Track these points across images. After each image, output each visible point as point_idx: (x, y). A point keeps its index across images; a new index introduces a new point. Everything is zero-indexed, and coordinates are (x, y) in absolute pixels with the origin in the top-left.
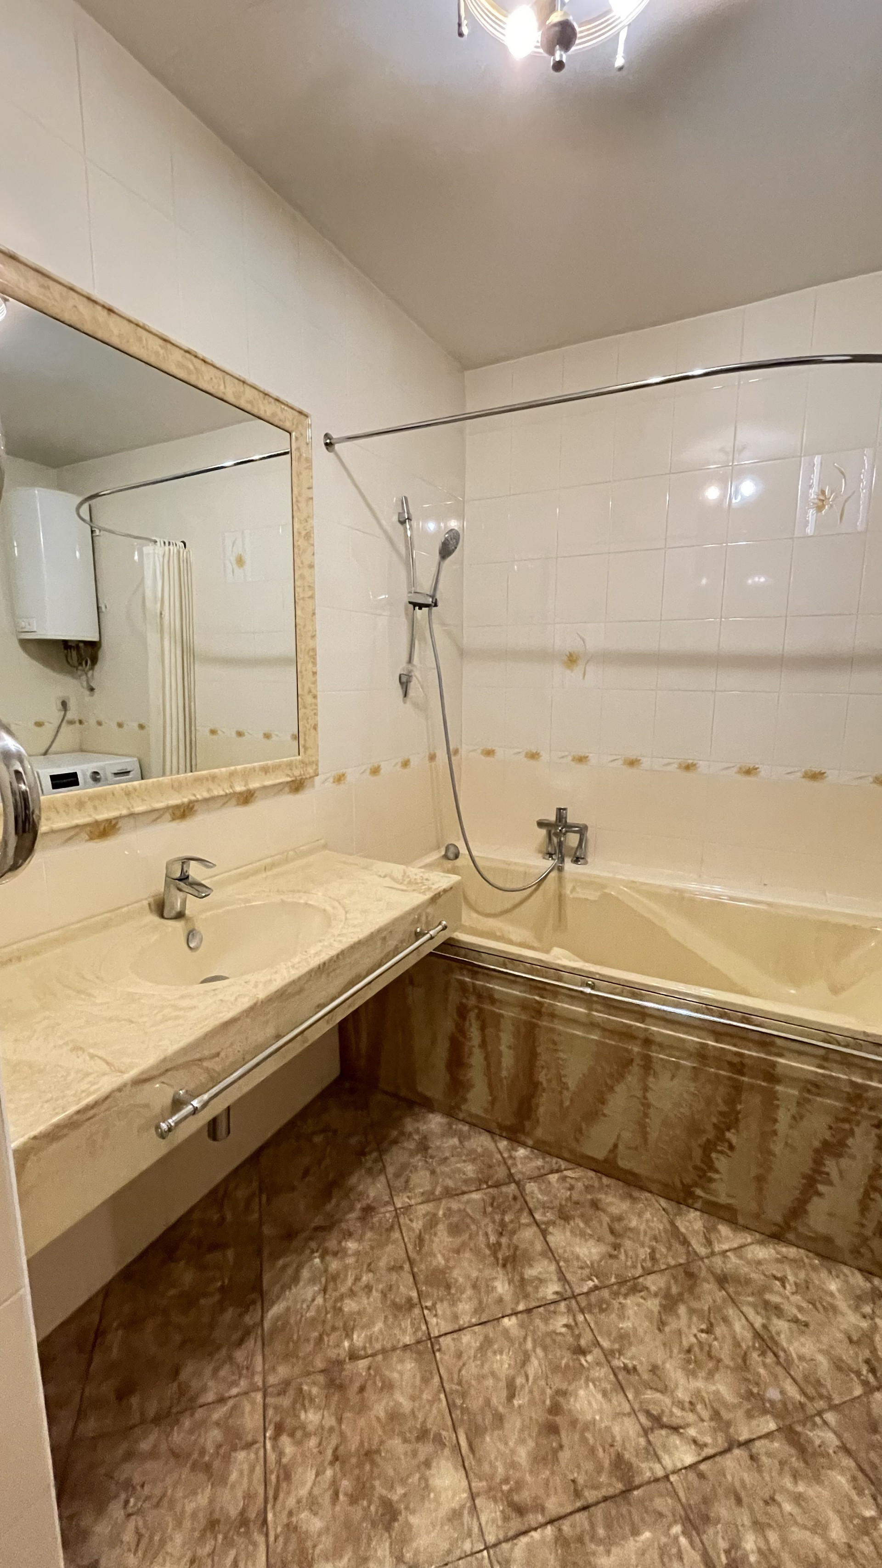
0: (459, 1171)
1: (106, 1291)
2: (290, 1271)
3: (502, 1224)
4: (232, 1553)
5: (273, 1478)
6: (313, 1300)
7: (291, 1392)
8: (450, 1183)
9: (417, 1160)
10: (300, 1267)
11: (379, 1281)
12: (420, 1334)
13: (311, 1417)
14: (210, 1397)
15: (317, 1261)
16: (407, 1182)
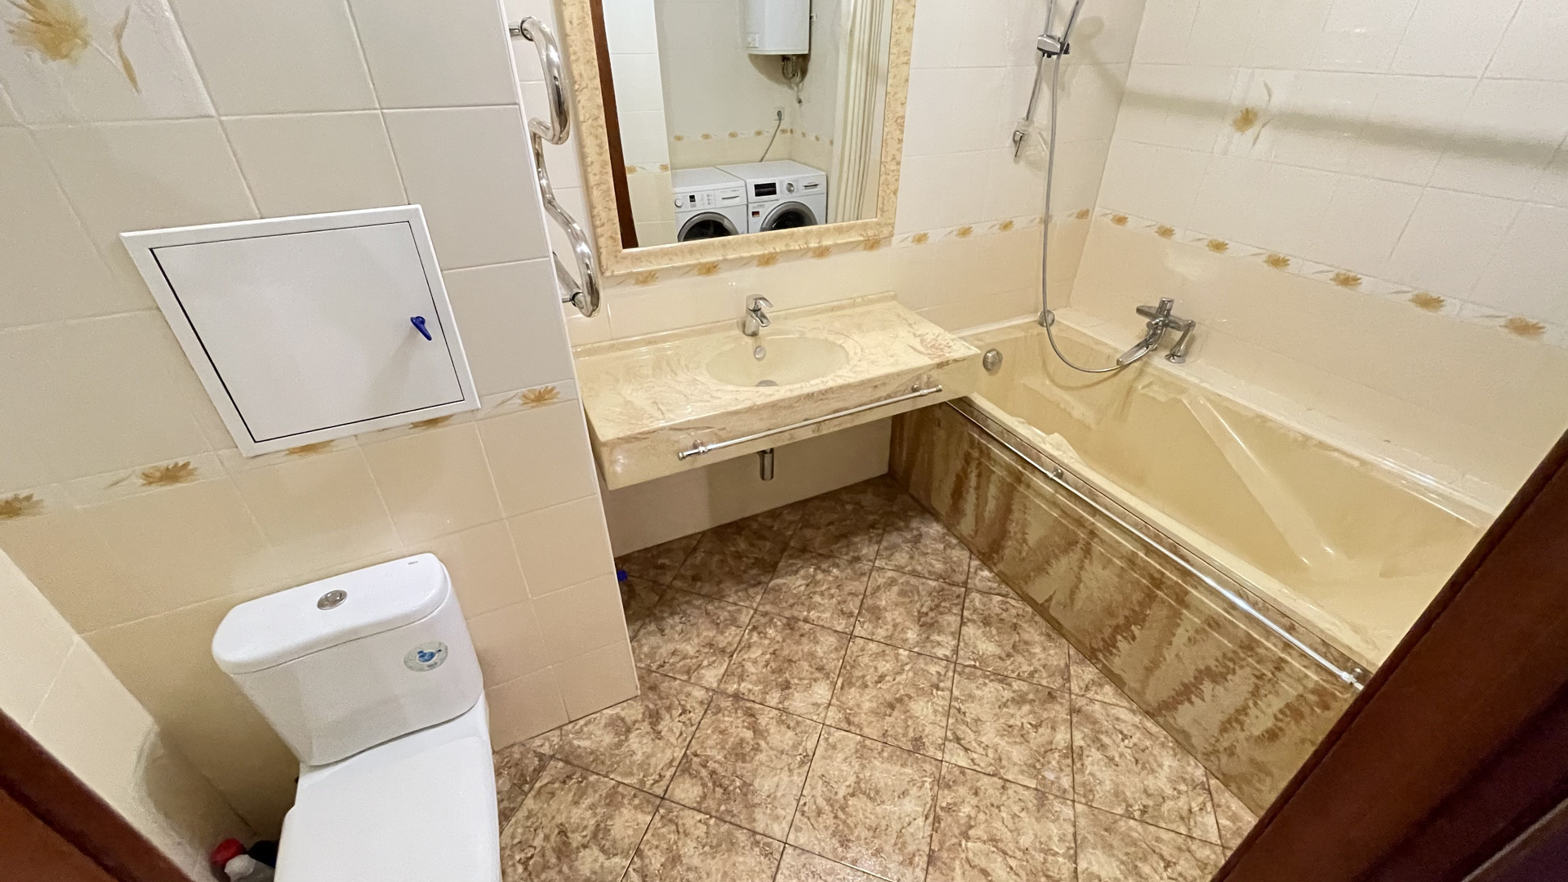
0: (931, 565)
1: (703, 533)
2: (794, 568)
3: (937, 606)
4: (714, 658)
5: (743, 644)
6: (800, 586)
7: (767, 618)
8: (919, 568)
9: (906, 547)
10: (802, 567)
11: (840, 596)
12: (847, 630)
13: (771, 632)
14: (731, 600)
15: (812, 570)
16: (892, 554)
